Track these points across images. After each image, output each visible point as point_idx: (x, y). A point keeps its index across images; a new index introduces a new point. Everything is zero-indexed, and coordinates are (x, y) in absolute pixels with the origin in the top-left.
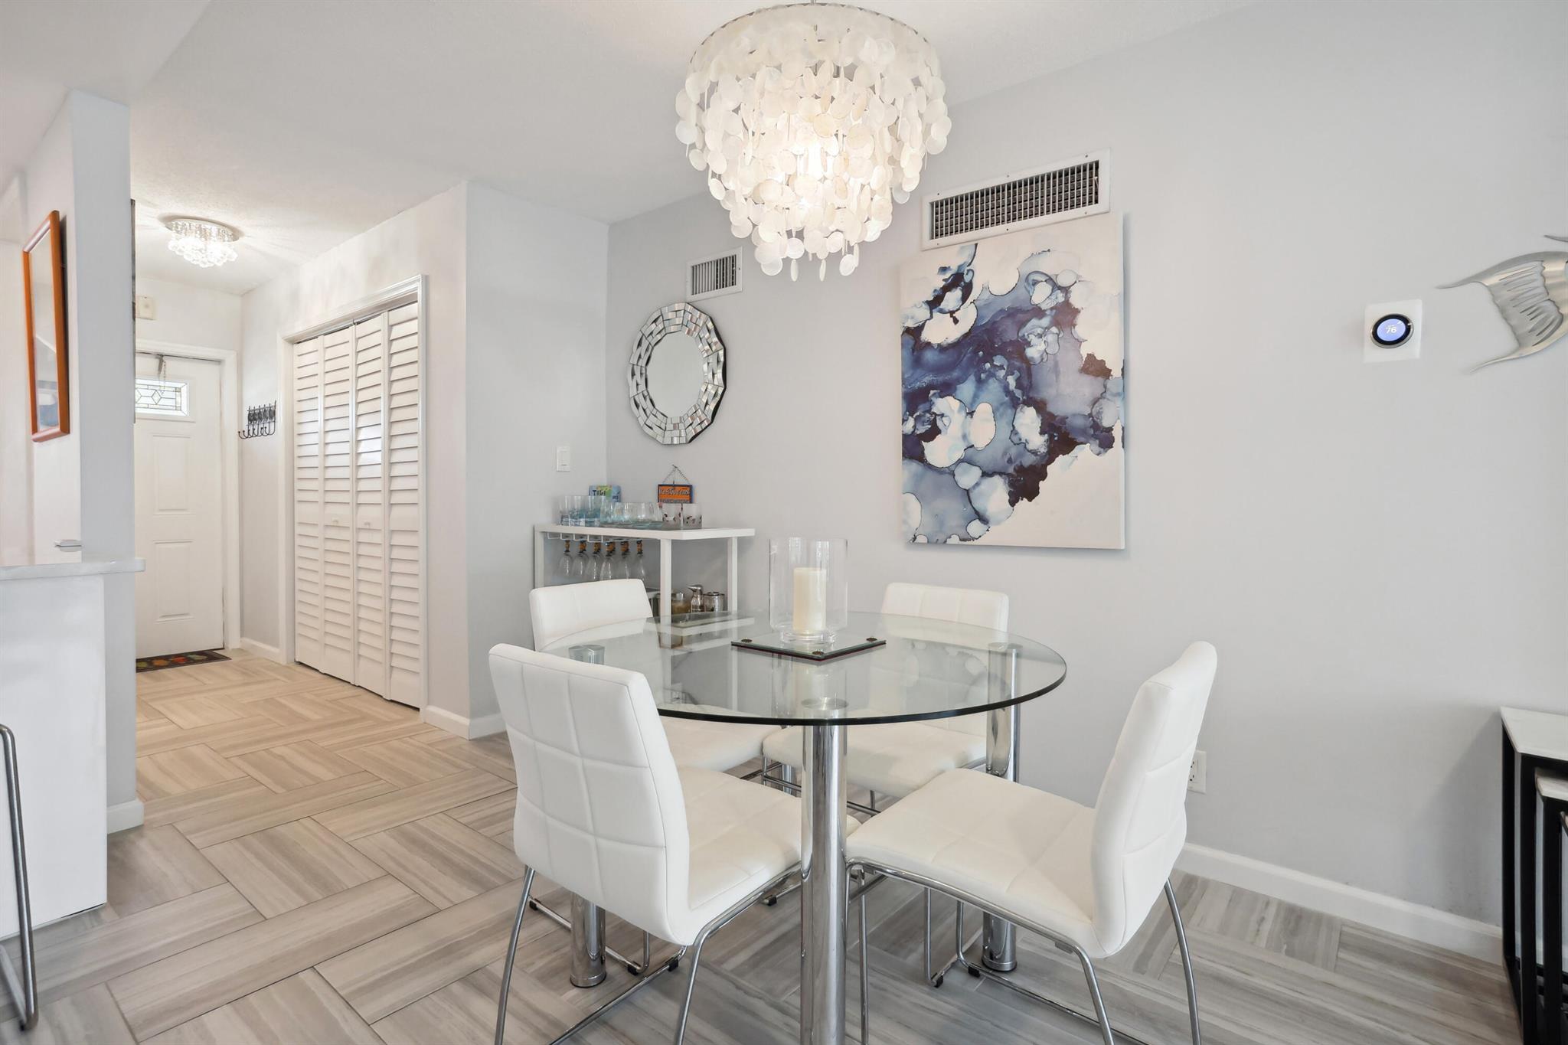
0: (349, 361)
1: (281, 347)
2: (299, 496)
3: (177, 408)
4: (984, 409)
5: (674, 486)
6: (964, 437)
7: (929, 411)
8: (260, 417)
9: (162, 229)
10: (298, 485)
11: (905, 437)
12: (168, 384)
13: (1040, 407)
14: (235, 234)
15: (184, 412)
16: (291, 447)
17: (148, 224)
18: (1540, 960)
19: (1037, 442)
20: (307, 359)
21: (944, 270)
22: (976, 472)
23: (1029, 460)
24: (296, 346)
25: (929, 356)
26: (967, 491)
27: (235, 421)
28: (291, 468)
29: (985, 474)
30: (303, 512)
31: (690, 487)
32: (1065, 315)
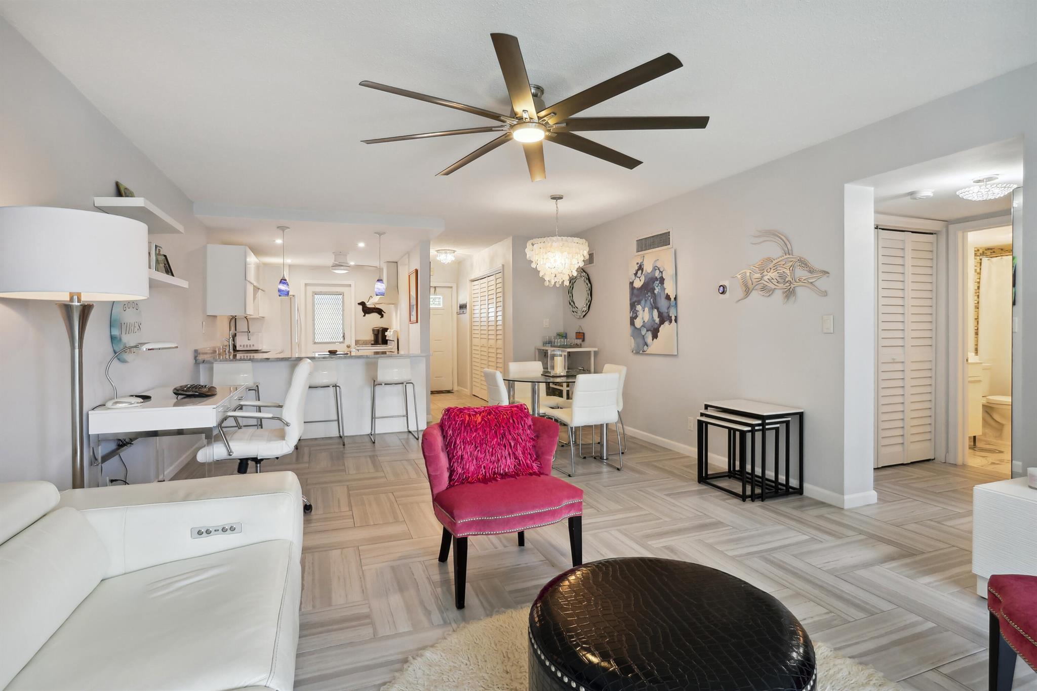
0: (486, 289)
1: (468, 283)
2: (474, 336)
3: (439, 304)
4: (647, 309)
5: (580, 333)
6: (643, 318)
7: (635, 310)
8: (463, 307)
9: (436, 253)
10: (474, 332)
11: (631, 317)
12: (437, 297)
13: (658, 309)
14: (454, 251)
15: (441, 306)
16: (471, 318)
17: (433, 252)
18: (737, 468)
19: (657, 320)
20: (476, 287)
21: (638, 263)
22: (645, 330)
23: (656, 326)
24: (473, 282)
25: (635, 291)
26: (643, 336)
27: (456, 308)
28: (471, 326)
29: (647, 331)
30: (475, 341)
31: (584, 333)
32: (662, 280)
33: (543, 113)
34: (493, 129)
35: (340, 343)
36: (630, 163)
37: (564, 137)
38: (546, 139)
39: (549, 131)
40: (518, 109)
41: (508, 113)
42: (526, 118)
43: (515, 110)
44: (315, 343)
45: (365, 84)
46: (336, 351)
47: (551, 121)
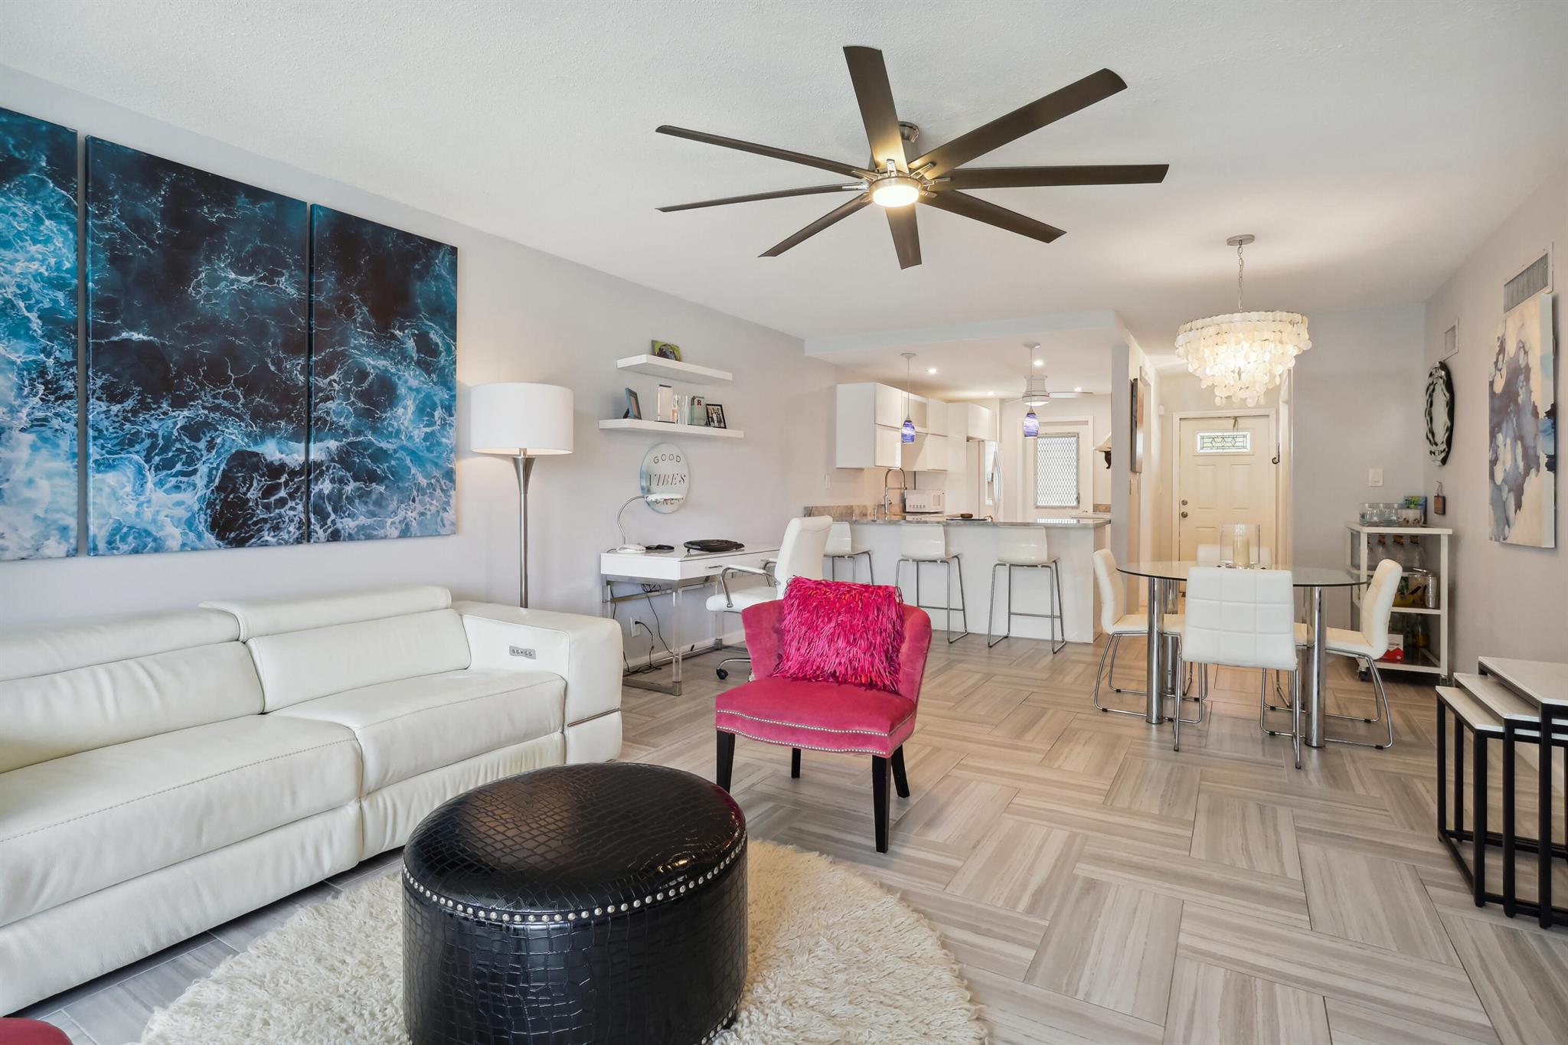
3: (1244, 447)
12: (1239, 434)
15: (1247, 449)
33: (917, 163)
34: (843, 187)
35: (1072, 508)
36: (1046, 234)
37: (946, 198)
38: (921, 202)
39: (925, 189)
40: (881, 158)
41: (865, 165)
42: (891, 171)
43: (876, 159)
44: (1037, 507)
45: (662, 130)
46: (971, 516)
47: (929, 175)
